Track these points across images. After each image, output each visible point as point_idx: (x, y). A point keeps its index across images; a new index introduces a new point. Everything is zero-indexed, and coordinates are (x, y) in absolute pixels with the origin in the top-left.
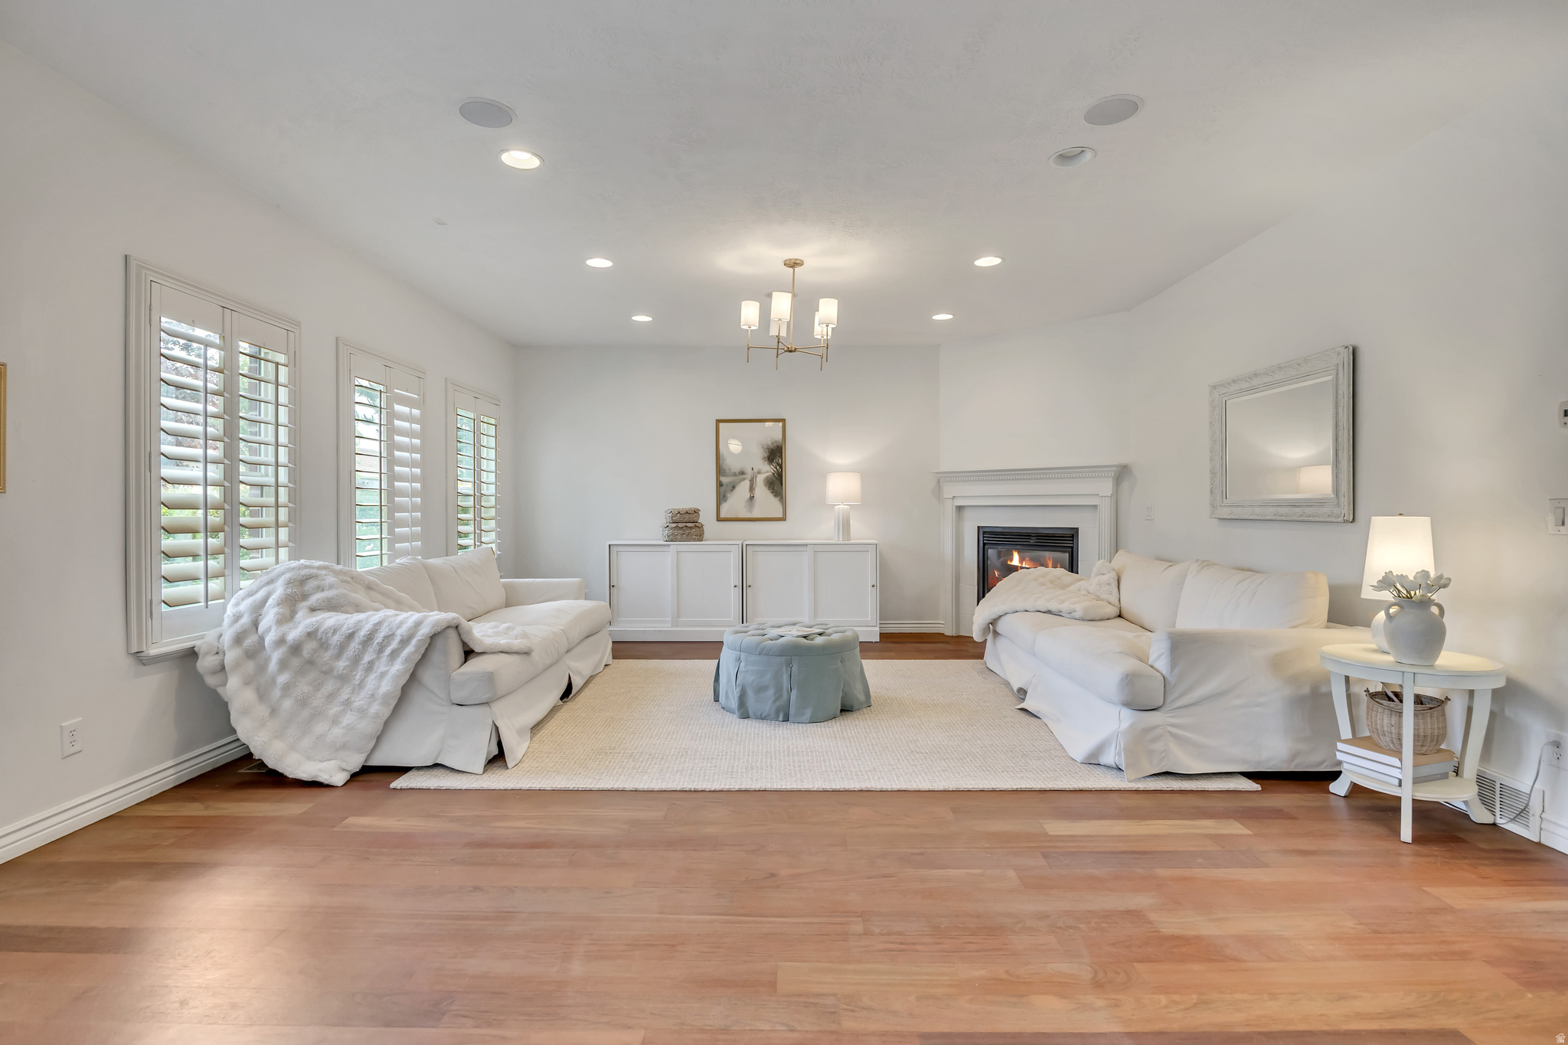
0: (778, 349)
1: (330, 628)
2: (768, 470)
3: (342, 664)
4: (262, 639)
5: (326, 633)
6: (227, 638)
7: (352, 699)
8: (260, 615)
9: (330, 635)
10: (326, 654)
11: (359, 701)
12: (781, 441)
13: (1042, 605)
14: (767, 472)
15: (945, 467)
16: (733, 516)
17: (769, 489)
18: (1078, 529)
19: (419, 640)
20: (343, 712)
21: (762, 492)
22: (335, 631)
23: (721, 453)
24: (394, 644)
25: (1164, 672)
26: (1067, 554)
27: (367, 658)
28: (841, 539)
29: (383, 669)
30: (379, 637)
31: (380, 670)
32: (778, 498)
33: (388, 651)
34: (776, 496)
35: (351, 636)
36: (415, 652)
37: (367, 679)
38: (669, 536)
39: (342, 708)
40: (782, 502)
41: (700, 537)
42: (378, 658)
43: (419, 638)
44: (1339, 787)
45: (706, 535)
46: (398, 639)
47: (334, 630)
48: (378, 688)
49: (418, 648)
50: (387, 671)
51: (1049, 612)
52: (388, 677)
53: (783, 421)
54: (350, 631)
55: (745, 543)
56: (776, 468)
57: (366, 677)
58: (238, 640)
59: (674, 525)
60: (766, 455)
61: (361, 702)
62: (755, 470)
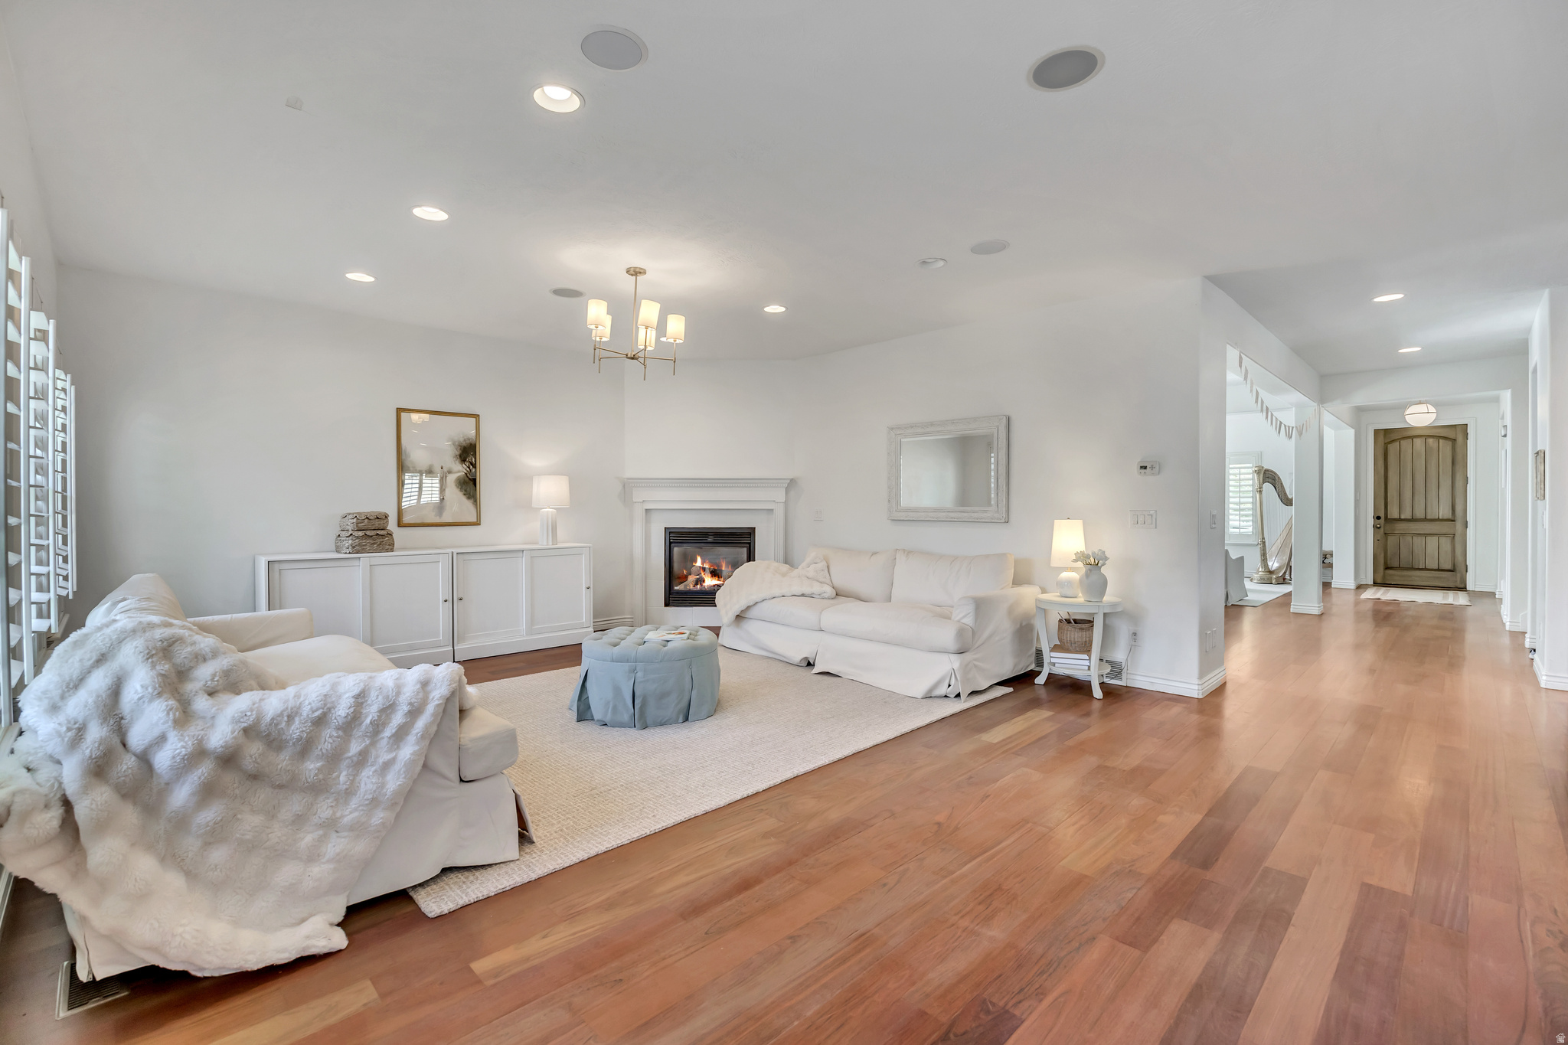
0: (645, 358)
1: (281, 715)
2: (460, 470)
3: (312, 767)
4: (145, 759)
5: (277, 725)
6: (71, 774)
7: (338, 814)
8: (122, 718)
9: (283, 725)
10: (282, 757)
11: (351, 813)
12: (474, 438)
13: (798, 590)
14: (459, 472)
15: (630, 473)
16: (418, 521)
17: (461, 490)
18: (755, 528)
19: (438, 705)
20: (322, 839)
21: (454, 494)
22: (291, 718)
23: (403, 448)
24: (398, 719)
25: (971, 625)
26: (745, 549)
27: (355, 748)
28: (551, 543)
29: (385, 757)
30: (371, 712)
31: (381, 761)
32: (471, 501)
33: (388, 732)
34: (469, 498)
35: (320, 721)
36: (432, 723)
37: (358, 779)
38: (354, 547)
39: (321, 832)
40: (476, 505)
41: (391, 547)
42: (373, 744)
43: (437, 702)
44: (1040, 680)
45: (396, 545)
46: (403, 708)
47: (288, 716)
48: (383, 785)
49: (434, 715)
50: (394, 760)
51: (803, 595)
52: (398, 766)
53: (477, 416)
54: (317, 714)
55: (455, 551)
56: (469, 468)
57: (355, 776)
58: (99, 769)
59: (361, 533)
60: (458, 453)
61: (356, 814)
62: (445, 469)
